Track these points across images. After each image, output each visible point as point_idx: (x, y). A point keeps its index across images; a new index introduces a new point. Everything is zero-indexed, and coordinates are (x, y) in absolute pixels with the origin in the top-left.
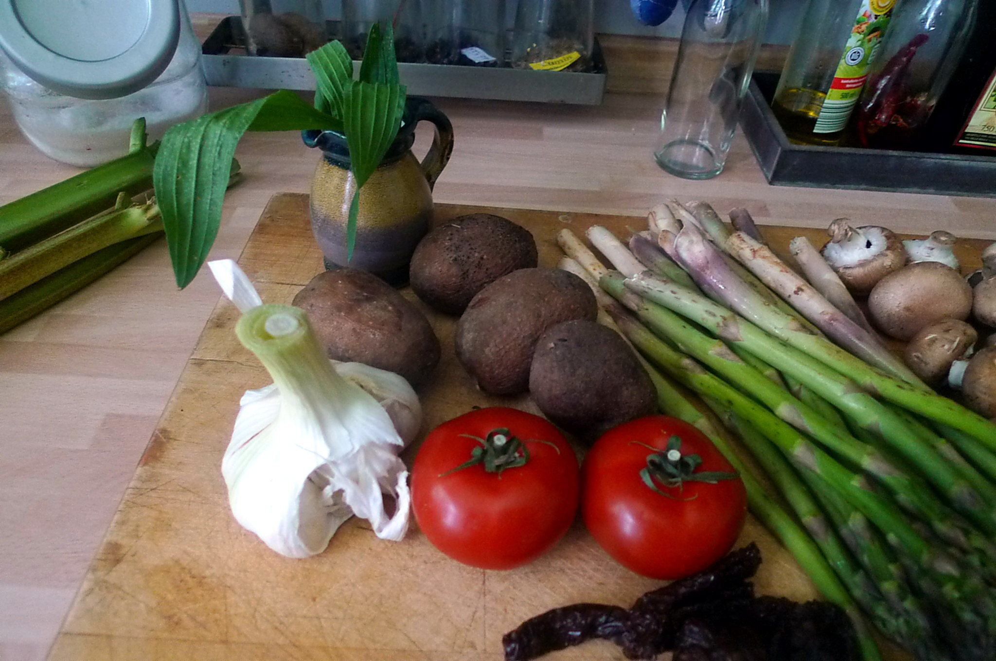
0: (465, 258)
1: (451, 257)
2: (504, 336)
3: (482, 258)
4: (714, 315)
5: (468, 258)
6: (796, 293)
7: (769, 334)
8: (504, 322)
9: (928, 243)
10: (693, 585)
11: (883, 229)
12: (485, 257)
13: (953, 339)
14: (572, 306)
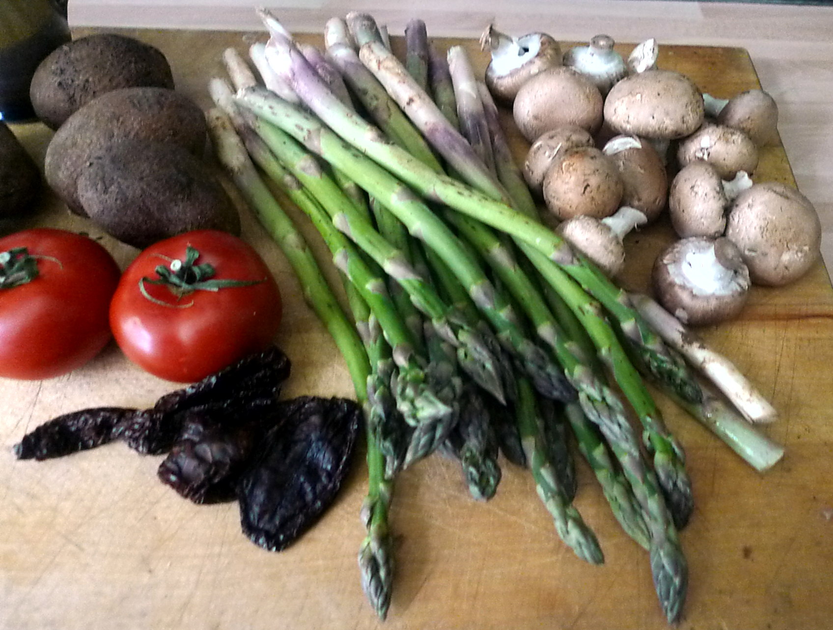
0: (70, 82)
1: (55, 81)
2: (74, 159)
3: (87, 81)
4: (302, 129)
5: (73, 81)
6: (408, 104)
7: (347, 145)
8: (74, 144)
9: (590, 49)
10: (199, 387)
11: (543, 35)
12: (91, 79)
13: (554, 145)
14: (154, 126)
